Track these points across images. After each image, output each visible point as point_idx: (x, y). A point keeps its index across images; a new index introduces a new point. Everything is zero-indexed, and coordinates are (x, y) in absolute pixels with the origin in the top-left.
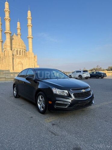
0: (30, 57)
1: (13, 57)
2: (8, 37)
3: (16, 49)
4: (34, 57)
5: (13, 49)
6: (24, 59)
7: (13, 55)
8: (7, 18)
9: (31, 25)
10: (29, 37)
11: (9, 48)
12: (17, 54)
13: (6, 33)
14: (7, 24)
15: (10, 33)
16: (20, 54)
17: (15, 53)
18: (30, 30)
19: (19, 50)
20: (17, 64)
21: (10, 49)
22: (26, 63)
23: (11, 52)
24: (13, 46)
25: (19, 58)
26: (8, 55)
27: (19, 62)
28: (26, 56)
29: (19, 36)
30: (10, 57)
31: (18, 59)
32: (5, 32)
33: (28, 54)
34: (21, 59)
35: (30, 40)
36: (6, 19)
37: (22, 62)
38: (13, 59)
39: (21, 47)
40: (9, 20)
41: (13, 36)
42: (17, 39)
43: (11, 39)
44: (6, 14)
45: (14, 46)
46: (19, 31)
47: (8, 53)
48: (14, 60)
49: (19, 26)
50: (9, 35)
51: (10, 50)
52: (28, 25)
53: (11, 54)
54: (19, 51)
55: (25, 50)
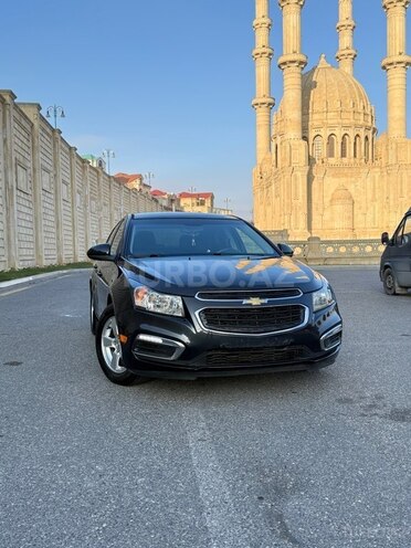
0: (392, 160)
1: (311, 169)
2: (292, 79)
3: (325, 133)
5: (312, 134)
6: (364, 176)
7: (311, 161)
10: (390, 61)
11: (293, 133)
12: (331, 154)
13: (284, 63)
14: (291, 20)
15: (301, 63)
16: (343, 154)
17: (320, 150)
18: (397, 24)
19: (339, 133)
20: (327, 200)
21: (299, 135)
22: (370, 196)
23: (303, 150)
24: (314, 119)
25: (338, 171)
26: (287, 164)
27: (337, 190)
28: (375, 158)
29: (346, 66)
30: (299, 174)
31: (333, 176)
32: (281, 60)
33: (381, 149)
34: (346, 175)
35: (397, 77)
36: (284, 1)
37: (352, 189)
38: (310, 178)
39: (349, 119)
41: (314, 69)
42: (337, 83)
43: (307, 87)
45: (316, 116)
46: (346, 40)
47: (288, 155)
48: (315, 185)
49: (349, 14)
50: (298, 70)
51: (297, 143)
52: (386, 1)
53: (303, 159)
54: (340, 141)
55: (367, 129)
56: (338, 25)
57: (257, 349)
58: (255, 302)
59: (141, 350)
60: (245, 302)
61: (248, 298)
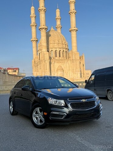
0: (74, 58)
1: (50, 61)
2: (43, 33)
3: (54, 50)
4: (80, 58)
5: (50, 50)
6: (66, 63)
7: (50, 58)
8: (42, 8)
9: (75, 11)
10: (72, 29)
11: (44, 50)
12: (56, 56)
13: (41, 29)
14: (42, 16)
15: (46, 29)
16: (60, 56)
17: (53, 55)
18: (73, 19)
19: (58, 50)
20: (56, 70)
21: (46, 50)
23: (48, 55)
24: (51, 46)
25: (59, 61)
26: (43, 59)
27: (58, 67)
28: (69, 58)
29: (59, 30)
30: (47, 62)
31: (57, 63)
32: (40, 27)
33: (70, 55)
34: (61, 63)
35: (74, 34)
36: (40, 10)
37: (63, 67)
38: (50, 63)
39: (61, 46)
40: (45, 10)
41: (49, 31)
42: (56, 35)
43: (48, 36)
44: (40, 4)
46: (58, 23)
47: (43, 56)
48: (52, 65)
49: (59, 15)
50: (45, 31)
51: (46, 52)
52: (70, 12)
53: (48, 57)
54: (58, 52)
55: (66, 49)
56: (56, 18)
57: (86, 114)
58: (84, 100)
59: (52, 116)
60: (81, 101)
61: (82, 99)
